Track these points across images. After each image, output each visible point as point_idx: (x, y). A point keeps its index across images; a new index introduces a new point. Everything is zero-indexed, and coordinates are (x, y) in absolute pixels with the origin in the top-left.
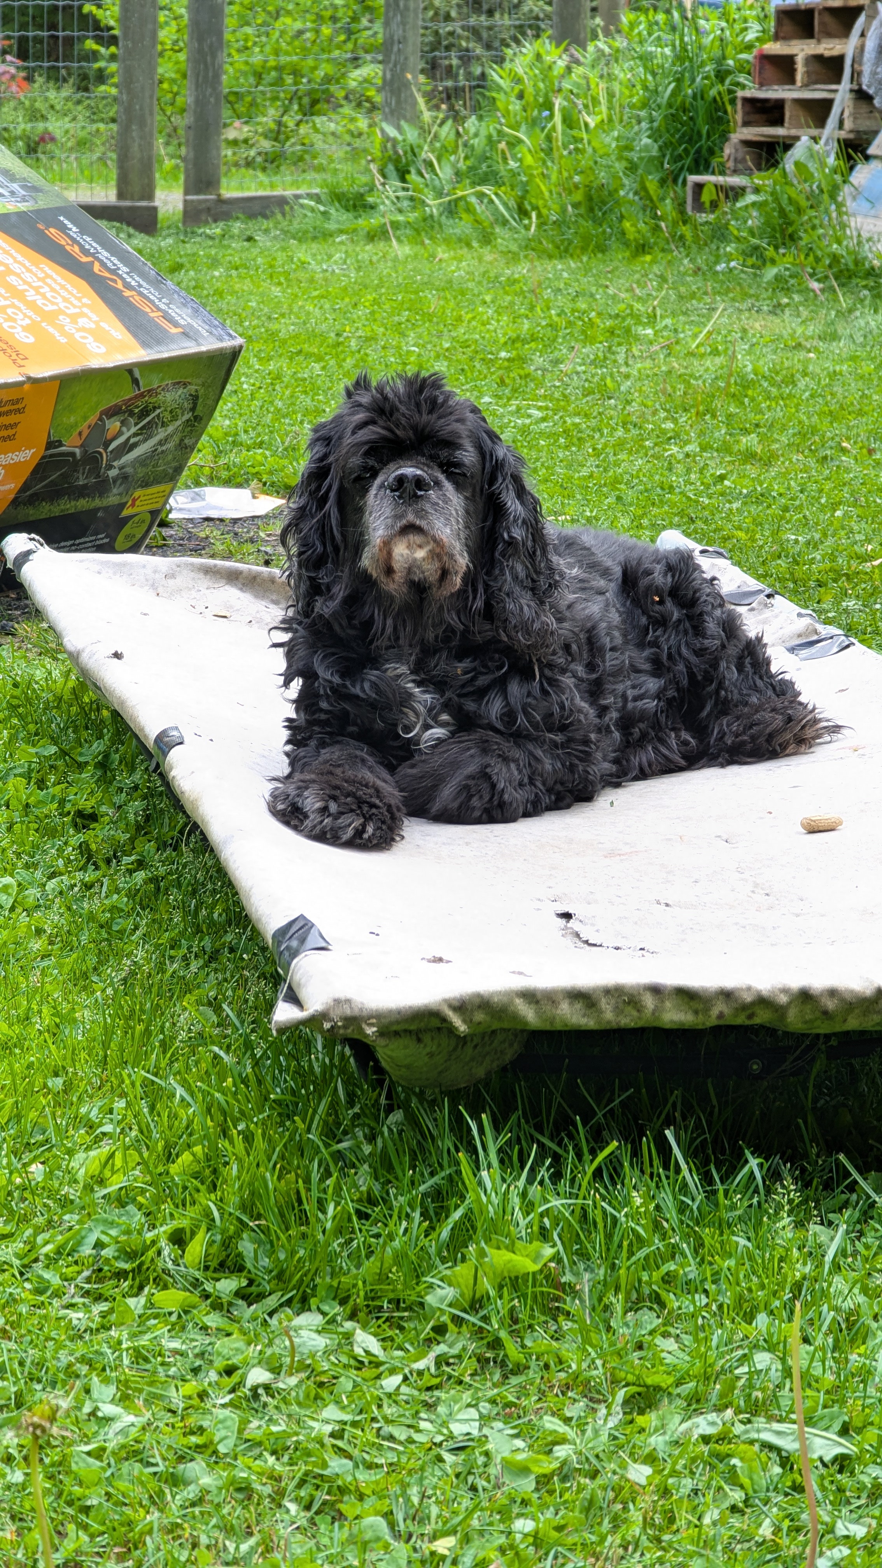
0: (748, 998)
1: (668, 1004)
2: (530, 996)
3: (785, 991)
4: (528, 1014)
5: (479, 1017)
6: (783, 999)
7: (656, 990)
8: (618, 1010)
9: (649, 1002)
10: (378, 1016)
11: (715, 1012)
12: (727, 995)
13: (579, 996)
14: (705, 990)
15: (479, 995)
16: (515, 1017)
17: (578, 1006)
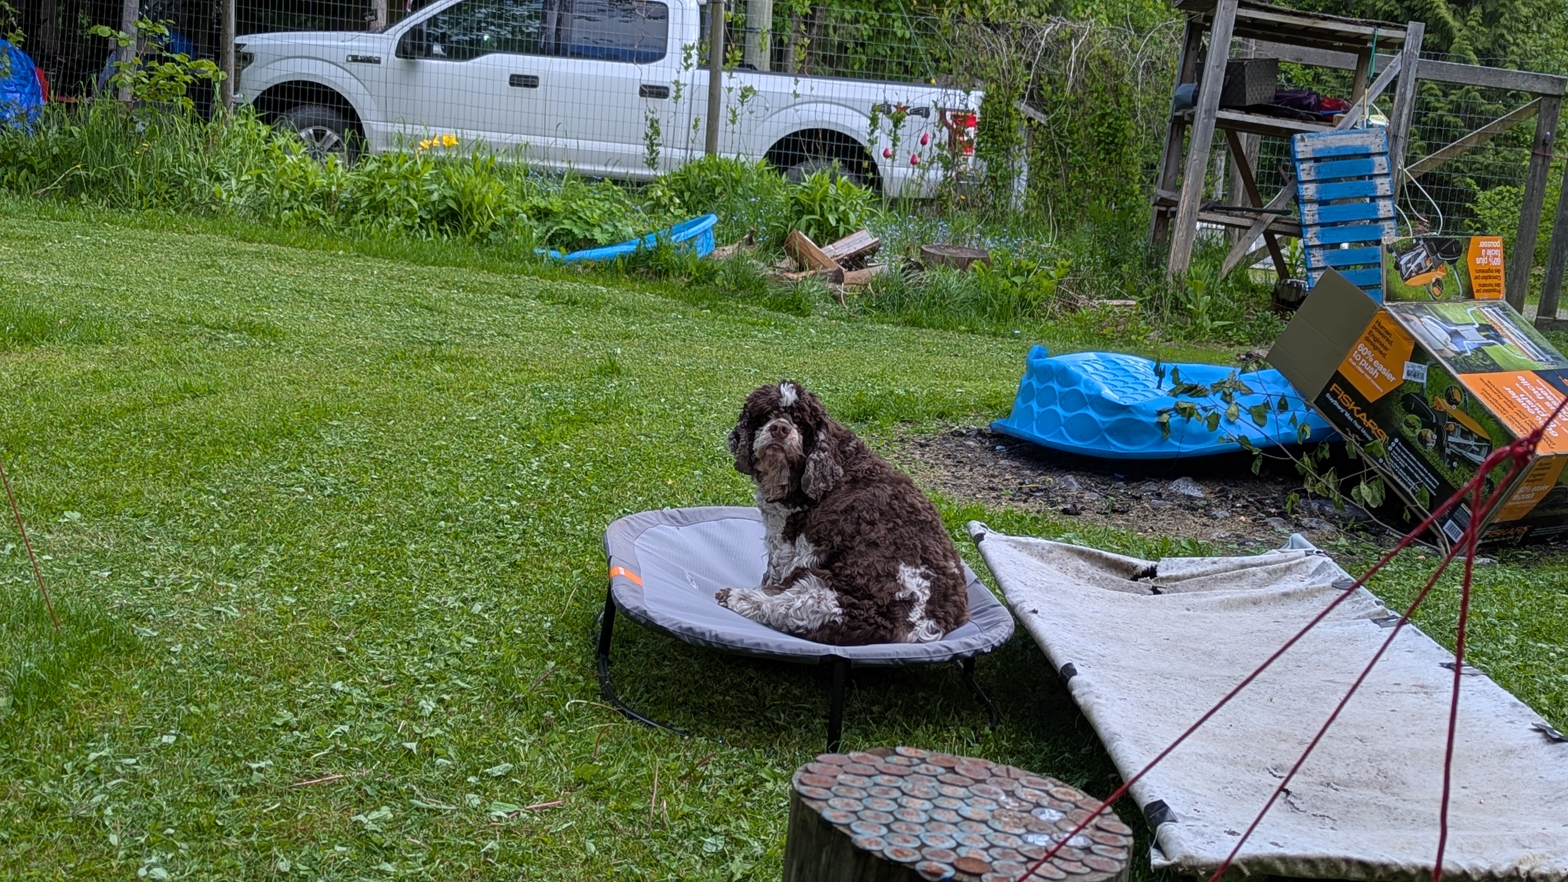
0: (1395, 869)
1: (1353, 869)
2: (1283, 859)
3: (1415, 867)
4: (1282, 868)
5: (1256, 868)
6: (1413, 871)
7: (1348, 861)
8: (1327, 870)
9: (1344, 867)
10: (1206, 866)
11: (1377, 875)
12: (1384, 867)
13: (1308, 861)
14: (1373, 863)
15: (1257, 857)
16: (1275, 870)
17: (1307, 866)
